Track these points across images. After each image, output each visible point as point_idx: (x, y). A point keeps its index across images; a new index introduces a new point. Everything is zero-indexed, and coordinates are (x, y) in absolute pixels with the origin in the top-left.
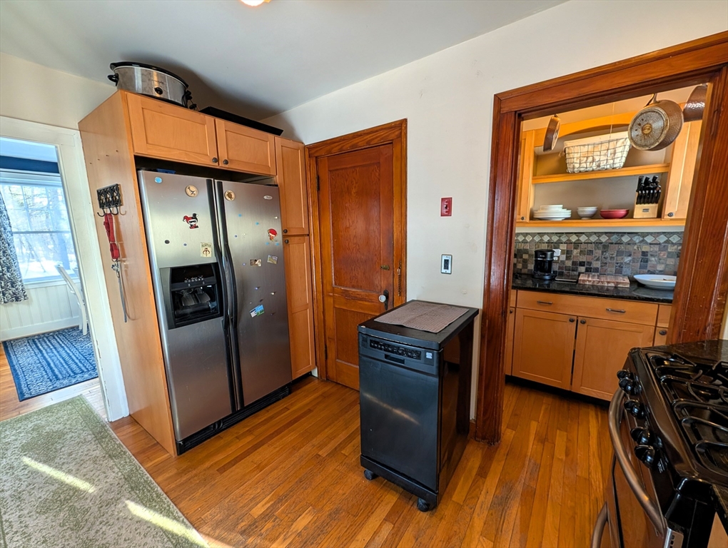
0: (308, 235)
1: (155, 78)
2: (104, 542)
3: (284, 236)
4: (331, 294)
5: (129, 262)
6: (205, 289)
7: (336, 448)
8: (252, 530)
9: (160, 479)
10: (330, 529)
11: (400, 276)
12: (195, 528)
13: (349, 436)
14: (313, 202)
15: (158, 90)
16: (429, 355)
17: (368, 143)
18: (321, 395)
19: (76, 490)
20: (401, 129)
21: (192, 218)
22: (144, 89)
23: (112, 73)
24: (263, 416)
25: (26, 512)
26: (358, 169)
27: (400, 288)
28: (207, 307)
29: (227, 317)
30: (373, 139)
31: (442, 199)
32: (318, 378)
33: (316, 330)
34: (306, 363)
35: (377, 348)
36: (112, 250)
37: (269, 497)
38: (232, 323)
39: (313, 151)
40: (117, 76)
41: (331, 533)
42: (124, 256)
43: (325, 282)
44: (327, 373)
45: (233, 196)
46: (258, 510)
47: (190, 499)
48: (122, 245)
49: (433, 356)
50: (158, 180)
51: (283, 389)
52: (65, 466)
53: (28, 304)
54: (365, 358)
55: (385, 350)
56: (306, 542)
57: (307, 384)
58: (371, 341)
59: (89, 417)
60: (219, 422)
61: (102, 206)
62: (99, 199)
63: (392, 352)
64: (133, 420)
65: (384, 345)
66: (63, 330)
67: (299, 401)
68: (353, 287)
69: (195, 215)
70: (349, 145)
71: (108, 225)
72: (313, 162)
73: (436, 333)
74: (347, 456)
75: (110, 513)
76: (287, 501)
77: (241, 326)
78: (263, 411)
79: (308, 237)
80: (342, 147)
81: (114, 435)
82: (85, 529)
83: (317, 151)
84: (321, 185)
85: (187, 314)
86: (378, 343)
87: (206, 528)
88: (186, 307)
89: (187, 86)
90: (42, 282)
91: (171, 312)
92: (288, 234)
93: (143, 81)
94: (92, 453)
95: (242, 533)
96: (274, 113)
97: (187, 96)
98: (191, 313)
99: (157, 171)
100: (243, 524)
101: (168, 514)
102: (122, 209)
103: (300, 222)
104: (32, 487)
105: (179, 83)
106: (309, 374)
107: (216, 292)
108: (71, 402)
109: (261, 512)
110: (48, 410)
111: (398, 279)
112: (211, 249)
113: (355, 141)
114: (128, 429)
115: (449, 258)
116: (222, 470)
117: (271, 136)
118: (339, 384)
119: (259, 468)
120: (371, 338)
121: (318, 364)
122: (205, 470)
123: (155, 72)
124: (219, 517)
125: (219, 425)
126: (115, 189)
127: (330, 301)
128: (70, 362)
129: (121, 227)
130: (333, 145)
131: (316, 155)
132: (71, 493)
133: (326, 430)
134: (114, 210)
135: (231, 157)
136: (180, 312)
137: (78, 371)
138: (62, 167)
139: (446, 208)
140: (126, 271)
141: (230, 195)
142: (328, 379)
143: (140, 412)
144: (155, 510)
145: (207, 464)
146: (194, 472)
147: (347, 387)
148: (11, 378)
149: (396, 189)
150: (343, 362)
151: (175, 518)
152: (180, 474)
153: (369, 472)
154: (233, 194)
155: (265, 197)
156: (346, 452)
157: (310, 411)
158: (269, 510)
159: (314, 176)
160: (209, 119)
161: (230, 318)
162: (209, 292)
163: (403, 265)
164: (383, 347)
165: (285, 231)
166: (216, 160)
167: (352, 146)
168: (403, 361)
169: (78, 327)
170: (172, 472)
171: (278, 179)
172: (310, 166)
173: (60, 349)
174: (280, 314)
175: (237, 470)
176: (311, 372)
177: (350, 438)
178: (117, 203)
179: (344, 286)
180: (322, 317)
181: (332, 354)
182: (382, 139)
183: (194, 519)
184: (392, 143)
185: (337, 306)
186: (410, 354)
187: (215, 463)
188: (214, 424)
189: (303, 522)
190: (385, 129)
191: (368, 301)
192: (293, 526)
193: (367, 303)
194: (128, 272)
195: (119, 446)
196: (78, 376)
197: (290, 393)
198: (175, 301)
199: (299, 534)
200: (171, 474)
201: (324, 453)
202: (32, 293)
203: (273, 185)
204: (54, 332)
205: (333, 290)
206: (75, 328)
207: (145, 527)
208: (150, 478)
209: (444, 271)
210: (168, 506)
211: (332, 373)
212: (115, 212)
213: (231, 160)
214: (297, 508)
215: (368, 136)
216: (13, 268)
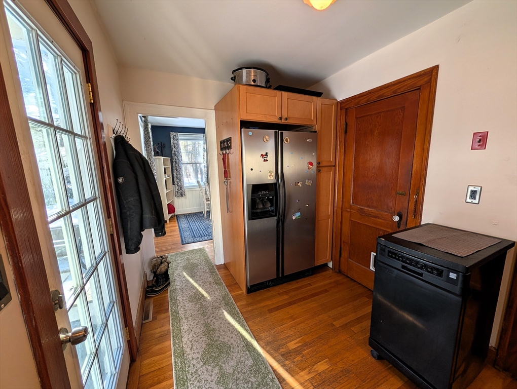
0: (334, 166)
1: (253, 74)
2: (214, 327)
3: (317, 167)
4: (349, 210)
5: (232, 180)
6: (269, 199)
7: (346, 324)
8: (288, 356)
9: (238, 304)
10: (341, 381)
11: (416, 201)
12: (256, 340)
13: (357, 319)
14: (340, 142)
15: (254, 81)
16: (453, 276)
17: (394, 92)
18: (334, 282)
19: (203, 296)
20: (431, 75)
21: (265, 155)
22: (247, 81)
23: (233, 76)
24: (294, 285)
25: (185, 299)
26: (382, 114)
27: (415, 211)
28: (268, 209)
29: (279, 217)
30: (399, 88)
31: (474, 134)
32: (332, 269)
33: (334, 235)
34: (325, 257)
35: (395, 258)
36: (225, 173)
37: (298, 340)
38: (281, 221)
39: (344, 105)
40: (235, 77)
41: (343, 385)
42: (230, 177)
43: (344, 200)
44: (339, 267)
45: (289, 141)
46: (292, 345)
47: (253, 322)
48: (229, 171)
49: (458, 277)
50: (250, 133)
51: (308, 270)
52: (198, 282)
53: (185, 198)
54: (381, 264)
55: (402, 261)
56: (324, 382)
57: (324, 272)
58: (389, 252)
59: (207, 260)
60: (269, 281)
61: (222, 149)
62: (221, 146)
63: (410, 264)
64: (225, 267)
65: (402, 257)
66: (197, 213)
67: (318, 282)
68: (368, 206)
69: (267, 153)
70: (377, 96)
71: (224, 160)
72: (343, 112)
73: (462, 257)
74: (356, 333)
75: (216, 313)
76: (310, 347)
77: (285, 224)
78: (295, 282)
79: (333, 168)
80: (369, 98)
81: (218, 272)
82: (206, 317)
83: (348, 104)
84: (348, 129)
85: (258, 213)
86: (396, 254)
87: (261, 343)
88: (258, 208)
89: (268, 75)
90: (192, 188)
91: (250, 210)
92: (321, 165)
93: (246, 77)
94: (209, 279)
95: (283, 355)
96: (317, 81)
97: (268, 81)
98: (260, 212)
99: (249, 128)
100: (282, 350)
101: (243, 326)
102: (231, 151)
103: (329, 156)
104: (186, 287)
105: (264, 74)
106: (326, 265)
107: (274, 201)
108: (200, 250)
109: (294, 348)
110: (192, 251)
111: (413, 204)
112: (274, 174)
113: (383, 92)
114: (223, 271)
115: (478, 189)
116: (270, 311)
117: (315, 98)
118: (349, 277)
119: (292, 318)
120: (390, 250)
121: (334, 259)
122: (261, 307)
123: (252, 70)
124: (269, 339)
125: (269, 283)
126: (229, 140)
127: (347, 215)
128: (200, 230)
129: (230, 160)
130: (361, 98)
131: (346, 107)
132: (201, 296)
133: (339, 308)
134: (228, 152)
135: (289, 116)
136: (255, 211)
137: (203, 235)
138: (207, 131)
139: (480, 141)
140: (230, 185)
141: (287, 140)
142: (340, 272)
143: (230, 263)
144: (236, 321)
145: (262, 305)
146: (255, 306)
147: (355, 281)
148: (179, 233)
149: (420, 128)
150: (354, 262)
151: (246, 330)
152: (248, 305)
153: (375, 353)
154: (288, 139)
155: (308, 140)
156: (355, 329)
157: (326, 291)
158: (299, 349)
159: (343, 123)
160: (279, 93)
161: (280, 218)
162: (270, 200)
163: (421, 193)
164: (400, 259)
165: (319, 163)
166: (281, 118)
167: (379, 97)
168: (421, 275)
169: (202, 212)
170: (244, 303)
171: (317, 128)
172: (340, 116)
173: (196, 222)
174: (311, 220)
175: (279, 314)
176: (327, 264)
177: (359, 320)
178: (229, 147)
179: (360, 205)
180: (340, 226)
181: (345, 254)
182: (409, 87)
183: (255, 334)
184: (419, 89)
185: (352, 220)
186: (429, 270)
187: (267, 305)
188: (266, 281)
189: (322, 367)
190: (413, 78)
191: (381, 219)
192: (315, 367)
193: (380, 220)
194: (231, 186)
195: (220, 279)
196: (203, 237)
197: (312, 275)
198: (253, 204)
199: (320, 374)
200: (243, 303)
201: (337, 324)
202: (187, 193)
203: (313, 132)
204: (193, 213)
205: (351, 207)
206: (201, 213)
207: (232, 328)
208: (234, 302)
209: (469, 200)
210: (243, 321)
211: (344, 268)
212: (228, 153)
213: (289, 118)
214: (317, 355)
215: (395, 87)
216: (182, 181)
